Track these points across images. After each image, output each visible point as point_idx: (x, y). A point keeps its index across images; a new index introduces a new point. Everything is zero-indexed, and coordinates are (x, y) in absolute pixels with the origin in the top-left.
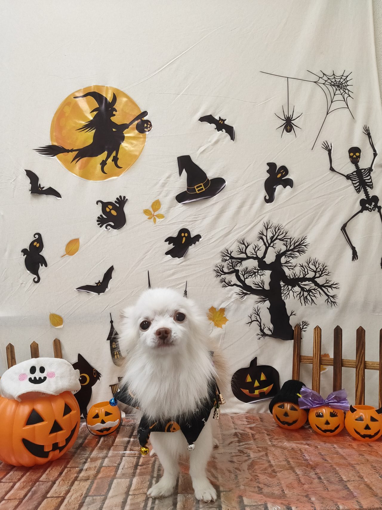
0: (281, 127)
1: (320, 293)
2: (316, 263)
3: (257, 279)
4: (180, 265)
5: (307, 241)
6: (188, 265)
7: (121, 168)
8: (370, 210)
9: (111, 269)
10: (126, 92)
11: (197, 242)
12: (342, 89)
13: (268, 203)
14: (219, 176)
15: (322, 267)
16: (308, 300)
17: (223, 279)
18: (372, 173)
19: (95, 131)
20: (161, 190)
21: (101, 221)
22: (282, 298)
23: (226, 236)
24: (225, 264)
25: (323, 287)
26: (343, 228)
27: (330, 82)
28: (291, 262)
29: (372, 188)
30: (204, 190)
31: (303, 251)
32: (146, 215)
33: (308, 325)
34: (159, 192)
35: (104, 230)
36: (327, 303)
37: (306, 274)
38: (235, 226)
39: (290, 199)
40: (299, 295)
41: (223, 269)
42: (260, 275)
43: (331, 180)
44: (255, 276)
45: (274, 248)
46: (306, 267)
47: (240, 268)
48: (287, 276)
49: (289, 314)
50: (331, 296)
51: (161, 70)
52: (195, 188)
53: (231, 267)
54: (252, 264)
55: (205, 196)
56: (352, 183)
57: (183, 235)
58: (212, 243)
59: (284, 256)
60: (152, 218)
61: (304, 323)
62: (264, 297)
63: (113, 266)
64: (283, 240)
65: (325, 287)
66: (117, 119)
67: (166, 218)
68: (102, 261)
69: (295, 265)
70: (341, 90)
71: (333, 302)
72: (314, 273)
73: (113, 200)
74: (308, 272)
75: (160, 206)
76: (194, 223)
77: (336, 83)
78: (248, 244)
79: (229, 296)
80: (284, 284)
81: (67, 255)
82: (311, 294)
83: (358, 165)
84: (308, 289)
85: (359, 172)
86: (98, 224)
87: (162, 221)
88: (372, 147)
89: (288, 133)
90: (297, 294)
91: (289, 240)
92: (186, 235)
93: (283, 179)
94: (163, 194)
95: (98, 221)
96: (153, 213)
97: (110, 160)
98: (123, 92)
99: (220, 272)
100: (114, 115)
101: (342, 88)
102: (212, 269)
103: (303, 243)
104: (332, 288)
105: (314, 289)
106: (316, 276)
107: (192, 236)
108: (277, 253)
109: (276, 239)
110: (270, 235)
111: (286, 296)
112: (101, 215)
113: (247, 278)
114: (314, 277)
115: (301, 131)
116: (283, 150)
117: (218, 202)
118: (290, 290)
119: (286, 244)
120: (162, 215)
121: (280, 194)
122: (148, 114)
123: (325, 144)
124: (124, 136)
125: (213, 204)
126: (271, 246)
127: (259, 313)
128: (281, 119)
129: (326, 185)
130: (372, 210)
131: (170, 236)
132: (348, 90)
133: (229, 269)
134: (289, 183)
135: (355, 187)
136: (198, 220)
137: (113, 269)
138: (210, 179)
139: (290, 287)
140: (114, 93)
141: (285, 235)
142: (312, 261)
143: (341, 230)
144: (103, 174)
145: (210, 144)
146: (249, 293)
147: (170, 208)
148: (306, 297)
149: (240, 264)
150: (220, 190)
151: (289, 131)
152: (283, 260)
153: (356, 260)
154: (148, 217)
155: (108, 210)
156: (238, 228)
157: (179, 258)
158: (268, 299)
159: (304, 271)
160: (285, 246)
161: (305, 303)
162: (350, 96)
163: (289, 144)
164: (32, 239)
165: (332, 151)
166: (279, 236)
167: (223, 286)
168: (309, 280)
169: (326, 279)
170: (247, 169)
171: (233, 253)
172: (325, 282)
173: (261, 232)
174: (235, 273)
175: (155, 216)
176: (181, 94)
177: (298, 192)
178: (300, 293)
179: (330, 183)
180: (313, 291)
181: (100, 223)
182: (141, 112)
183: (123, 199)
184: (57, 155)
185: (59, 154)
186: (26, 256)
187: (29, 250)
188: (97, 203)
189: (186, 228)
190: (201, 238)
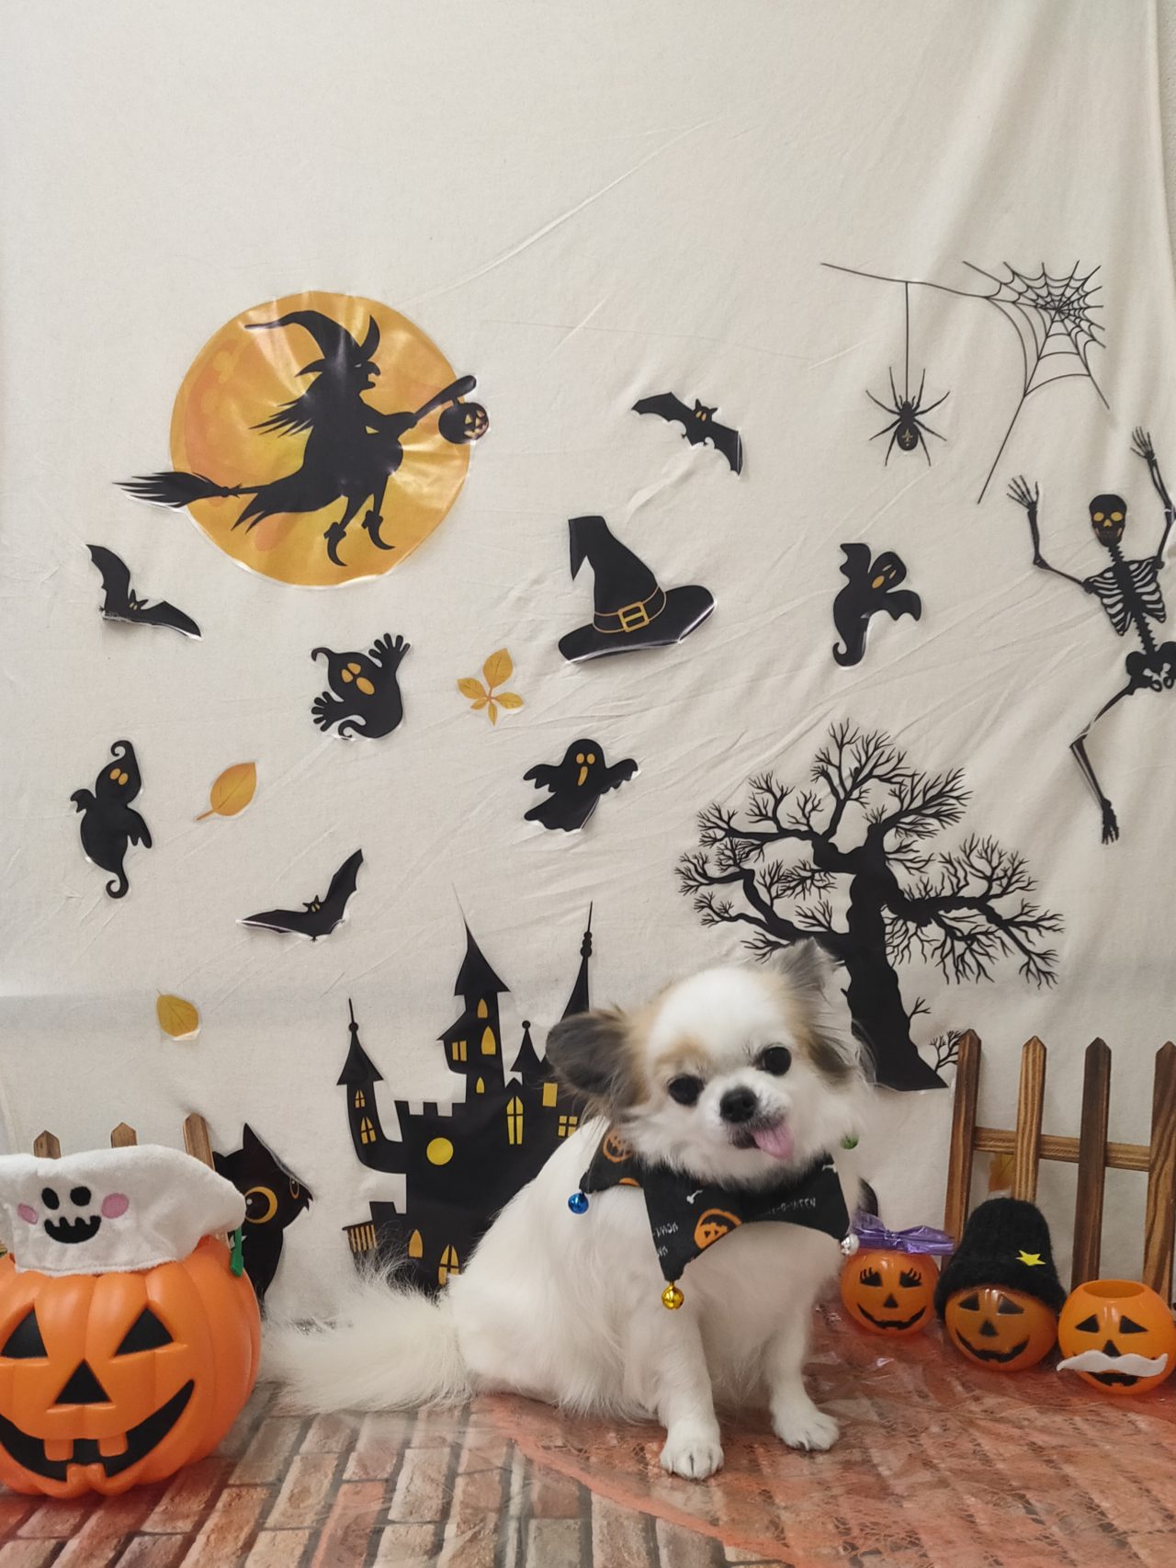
0: (883, 432)
1: (1003, 944)
2: (992, 851)
4: (572, 851)
5: (965, 783)
6: (596, 854)
7: (391, 547)
8: (1157, 686)
9: (355, 861)
10: (411, 315)
11: (624, 782)
12: (1070, 317)
13: (843, 664)
14: (694, 579)
15: (1010, 865)
16: (967, 967)
17: (705, 898)
18: (1161, 573)
19: (311, 435)
20: (512, 620)
21: (325, 712)
22: (886, 960)
23: (715, 766)
24: (712, 852)
25: (1013, 927)
26: (1078, 746)
27: (1035, 297)
28: (915, 849)
29: (1162, 619)
30: (647, 621)
31: (952, 816)
32: (466, 695)
34: (506, 626)
35: (336, 739)
36: (1027, 974)
37: (961, 885)
38: (742, 736)
39: (910, 653)
40: (940, 950)
41: (706, 866)
42: (819, 888)
43: (1035, 598)
44: (803, 890)
45: (862, 803)
46: (959, 863)
47: (757, 864)
48: (902, 892)
49: (908, 1009)
50: (1038, 955)
51: (518, 250)
52: (618, 616)
53: (731, 862)
54: (794, 853)
55: (653, 640)
56: (1103, 604)
57: (580, 758)
58: (669, 786)
59: (893, 830)
60: (485, 704)
61: (955, 1037)
63: (360, 852)
64: (889, 781)
65: (1018, 925)
66: (381, 397)
67: (528, 707)
68: (325, 835)
69: (927, 859)
70: (1066, 321)
71: (1044, 973)
72: (985, 884)
74: (967, 878)
75: (512, 667)
76: (613, 724)
77: (1053, 300)
78: (782, 790)
79: (724, 950)
80: (893, 916)
81: (215, 815)
82: (975, 946)
83: (1120, 550)
84: (966, 933)
85: (1121, 570)
86: (317, 721)
87: (515, 715)
88: (1162, 497)
89: (906, 453)
90: (934, 947)
91: (908, 781)
92: (591, 759)
93: (889, 591)
94: (521, 632)
95: (314, 711)
96: (487, 689)
97: (356, 524)
98: (400, 315)
99: (694, 875)
100: (372, 385)
101: (1069, 315)
102: (670, 867)
103: (952, 790)
104: (1041, 929)
105: (986, 933)
106: (992, 893)
107: (609, 763)
108: (870, 818)
109: (870, 776)
110: (850, 764)
111: (900, 955)
112: (326, 694)
113: (778, 896)
114: (987, 896)
115: (945, 446)
117: (688, 661)
118: (912, 936)
119: (900, 792)
120: (516, 696)
121: (880, 636)
122: (478, 384)
123: (1019, 486)
124: (402, 451)
125: (675, 666)
126: (852, 797)
128: (884, 407)
129: (1021, 612)
130: (1164, 689)
132: (1088, 320)
133: (724, 868)
134: (909, 605)
135: (1112, 616)
136: (630, 715)
137: (361, 860)
138: (664, 590)
139: (912, 926)
140: (371, 319)
141: (898, 764)
142: (980, 847)
143: (1072, 749)
144: (334, 564)
145: (668, 481)
146: (784, 942)
148: (962, 956)
149: (758, 851)
150: (695, 622)
151: (908, 446)
152: (890, 841)
153: (1113, 840)
154: (472, 701)
155: (347, 677)
156: (750, 740)
157: (568, 829)
158: (843, 962)
159: (955, 876)
160: (897, 800)
161: (958, 974)
162: (1094, 339)
163: (909, 486)
164: (105, 759)
165: (1039, 508)
166: (878, 768)
167: (705, 920)
168: (970, 903)
169: (1023, 900)
170: (779, 559)
171: (734, 817)
172: (1019, 913)
173: (823, 753)
174: (741, 882)
175: (493, 701)
176: (580, 326)
177: (936, 635)
178: (943, 945)
179: (1034, 606)
180: (981, 938)
181: (321, 716)
182: (455, 376)
183: (394, 645)
184: (190, 504)
185: (195, 499)
186: (84, 811)
187: (95, 795)
188: (314, 655)
189: (589, 737)
190: (636, 770)
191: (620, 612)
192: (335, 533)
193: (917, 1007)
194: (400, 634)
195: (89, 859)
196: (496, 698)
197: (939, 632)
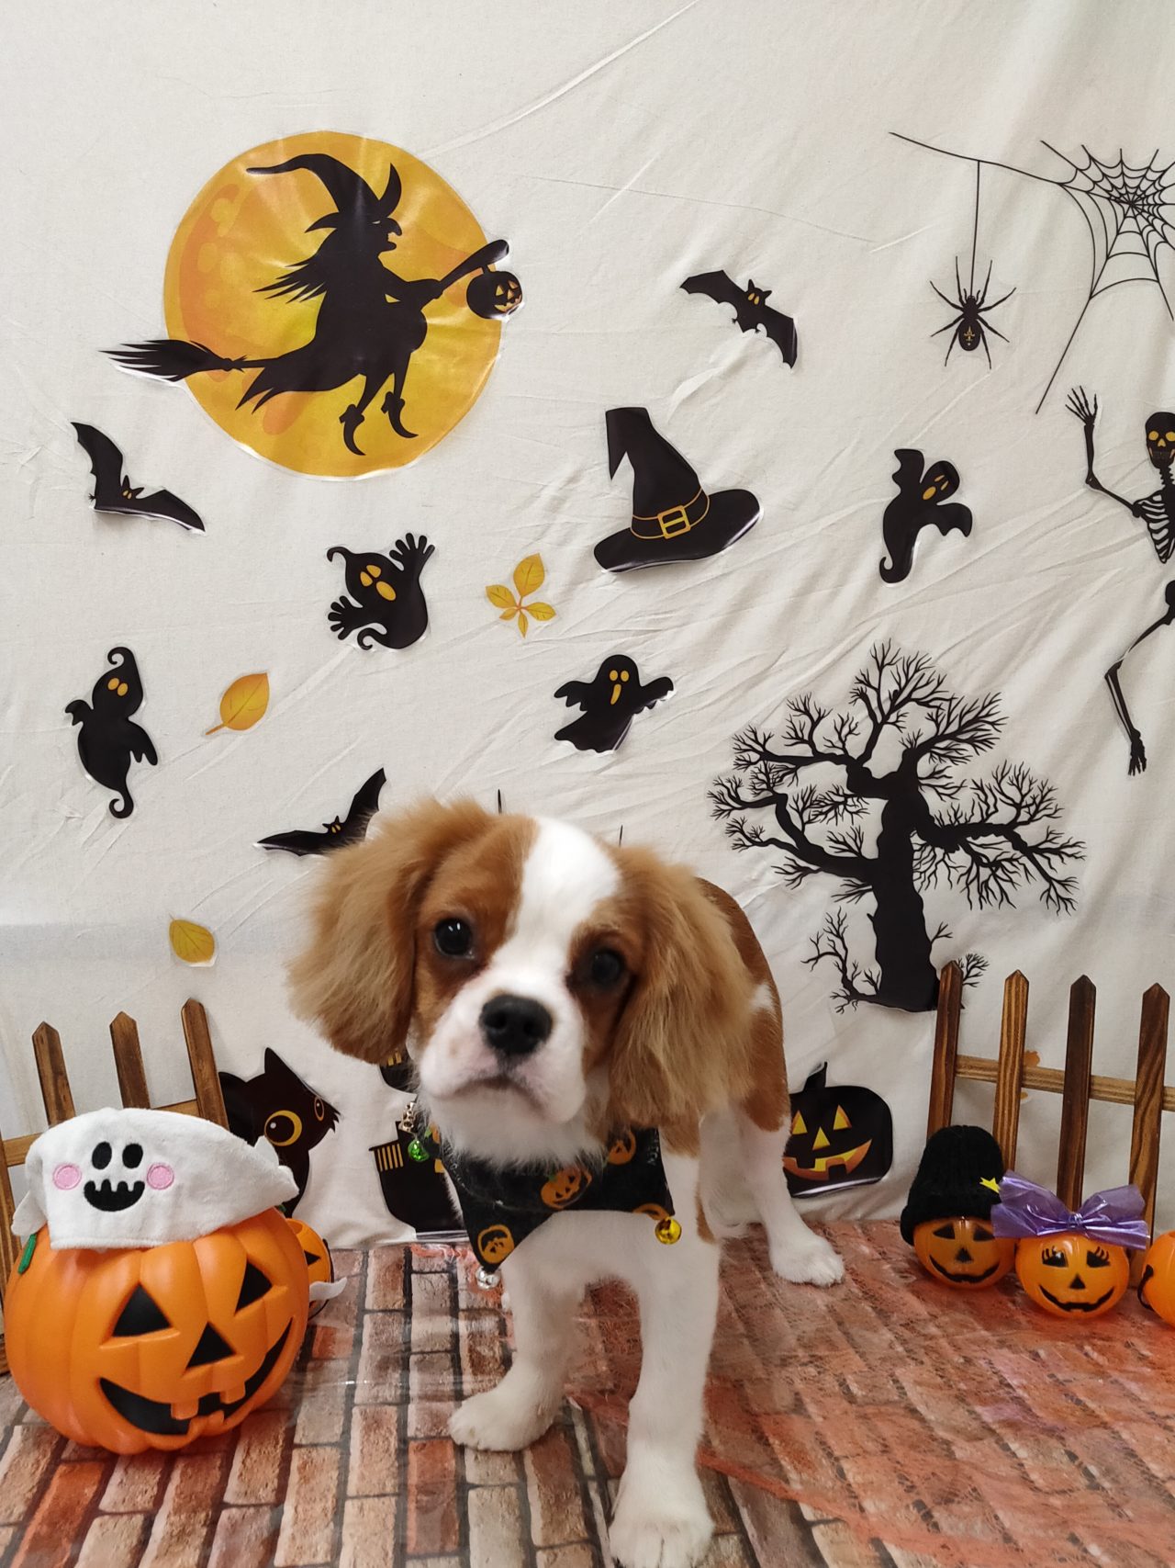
0: (945, 329)
1: (1026, 870)
2: (1023, 778)
3: (844, 826)
4: (603, 773)
5: (1002, 709)
6: (630, 776)
7: (413, 436)
9: (378, 780)
10: (435, 165)
11: (659, 701)
12: (1143, 214)
13: (889, 581)
14: (739, 483)
15: (1040, 793)
16: (990, 893)
17: (738, 822)
19: (324, 302)
20: (546, 522)
21: (343, 618)
22: (913, 885)
23: (751, 687)
24: (745, 776)
25: (1037, 853)
26: (1112, 675)
27: (1109, 188)
28: (948, 775)
30: (688, 527)
31: (987, 742)
32: (495, 603)
33: (983, 966)
34: (539, 529)
36: (1047, 901)
37: (990, 812)
38: (781, 655)
39: (957, 572)
40: (966, 876)
41: (739, 790)
42: (851, 813)
43: (1084, 518)
44: (836, 815)
45: (898, 727)
46: (991, 790)
47: (789, 788)
48: (932, 819)
49: (931, 932)
50: (1059, 882)
51: (558, 94)
52: (657, 520)
53: (764, 786)
54: (827, 777)
56: (1149, 528)
57: (613, 675)
58: (706, 706)
59: (928, 755)
60: (513, 615)
61: (974, 960)
62: (859, 883)
63: (382, 770)
64: (926, 704)
65: (1041, 852)
66: (401, 261)
67: (561, 619)
68: (346, 752)
69: (959, 785)
70: (1139, 218)
71: (1063, 899)
72: (1013, 811)
73: (382, 548)
74: (998, 805)
75: (544, 575)
76: (651, 638)
77: (1127, 193)
78: (819, 713)
79: (754, 875)
80: (922, 842)
81: (226, 729)
82: (999, 873)
83: (1171, 472)
84: (991, 860)
86: (334, 628)
87: (548, 626)
90: (960, 873)
91: (945, 705)
92: (625, 676)
93: (939, 504)
94: (553, 535)
95: (331, 617)
96: (517, 598)
97: (375, 407)
98: (425, 166)
99: (728, 800)
100: (393, 246)
101: (1143, 210)
102: (703, 791)
103: (988, 715)
104: (1063, 856)
105: (1010, 860)
106: (1020, 820)
107: (643, 682)
108: (906, 743)
109: (908, 699)
110: (889, 686)
111: (927, 881)
112: (343, 599)
113: (810, 821)
114: (1015, 823)
115: (1008, 349)
116: (947, 408)
117: (731, 573)
118: (939, 862)
119: (937, 716)
120: (549, 606)
121: (927, 553)
122: (510, 249)
123: (1077, 397)
124: (426, 323)
125: (716, 578)
126: (890, 720)
127: (841, 931)
128: (949, 302)
129: (1070, 533)
131: (572, 680)
132: (1162, 219)
133: (757, 792)
134: (959, 519)
135: (1156, 542)
136: (666, 630)
137: (384, 780)
138: (708, 493)
139: (939, 852)
140: (392, 167)
141: (936, 688)
142: (1011, 774)
143: (1106, 678)
144: (352, 453)
145: (717, 371)
146: (814, 867)
147: (575, 583)
148: (986, 882)
149: (792, 775)
150: (740, 532)
151: (969, 345)
152: (924, 766)
153: (1139, 771)
154: (501, 611)
155: (366, 581)
156: (790, 659)
157: (599, 751)
158: (871, 887)
159: (986, 803)
160: (933, 724)
161: (982, 900)
162: (1166, 241)
163: (968, 390)
164: (103, 667)
165: (1097, 423)
166: (918, 691)
167: (736, 845)
168: (998, 830)
169: (1049, 827)
170: (831, 463)
171: (769, 740)
172: (1044, 839)
173: (863, 675)
174: (774, 806)
175: (523, 611)
176: (626, 187)
177: (985, 552)
178: (969, 871)
179: (1083, 527)
180: (1006, 864)
181: (339, 622)
182: (485, 240)
183: (417, 545)
184: (188, 378)
185: (193, 372)
186: (80, 724)
187: (92, 708)
188: (330, 555)
189: (626, 653)
190: (672, 689)
191: (660, 517)
192: (352, 418)
195: (89, 777)
196: (525, 608)
197: (988, 550)
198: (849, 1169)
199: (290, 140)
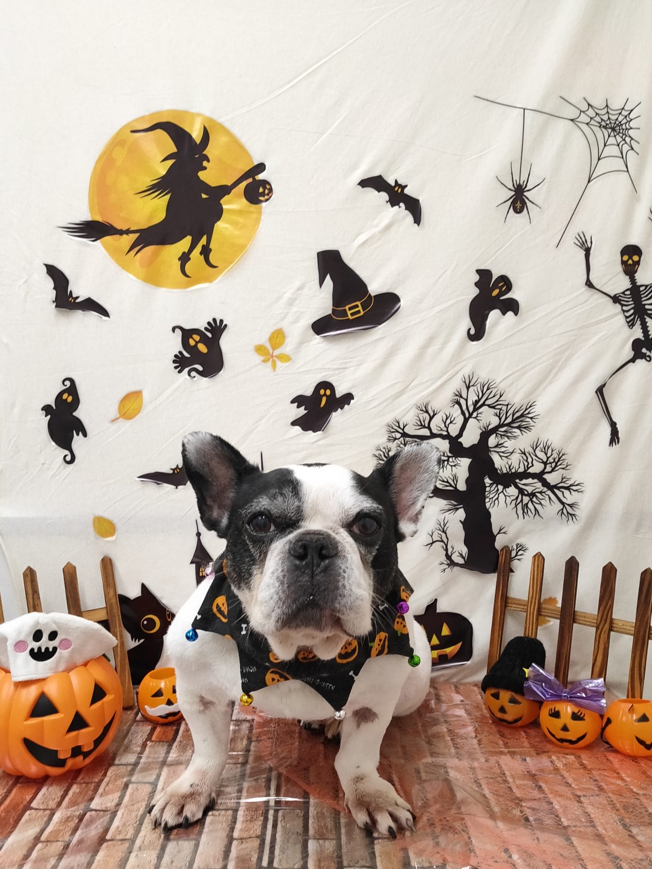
0: (504, 203)
1: (550, 498)
2: (548, 448)
3: (446, 473)
4: (316, 444)
5: (536, 410)
6: (330, 445)
7: (216, 267)
8: (648, 359)
10: (227, 125)
11: (346, 406)
12: (620, 134)
13: (473, 340)
14: (390, 289)
15: (558, 456)
16: (529, 510)
19: (170, 198)
20: (286, 311)
21: (180, 362)
22: (485, 505)
23: (396, 398)
24: (393, 445)
25: (556, 489)
26: (600, 391)
27: (600, 121)
28: (506, 446)
30: (362, 313)
31: (528, 428)
32: (259, 354)
33: (525, 550)
34: (282, 315)
36: (561, 515)
37: (529, 466)
38: (413, 381)
39: (511, 335)
40: (515, 501)
41: (390, 453)
42: (452, 466)
43: (585, 304)
44: (443, 467)
45: (478, 420)
46: (530, 454)
48: (496, 470)
49: (495, 531)
50: (568, 505)
52: (345, 310)
54: (439, 446)
55: (363, 325)
56: (622, 309)
57: (322, 392)
58: (370, 409)
59: (494, 435)
60: (269, 360)
61: (520, 546)
62: (456, 503)
64: (494, 407)
65: (559, 488)
67: (294, 362)
68: (182, 432)
69: (512, 451)
70: (617, 136)
71: (571, 515)
72: (543, 466)
74: (533, 463)
75: (285, 339)
76: (341, 372)
77: (610, 123)
78: (434, 412)
80: (491, 482)
81: (121, 419)
83: (636, 278)
84: (530, 492)
85: (635, 291)
86: (176, 368)
87: (287, 366)
90: (512, 499)
91: (504, 408)
92: (328, 392)
93: (502, 298)
94: (290, 318)
95: (174, 362)
96: (271, 351)
100: (205, 168)
101: (619, 132)
102: (370, 453)
103: (528, 413)
104: (571, 490)
105: (541, 493)
106: (546, 471)
108: (482, 428)
109: (483, 404)
110: (472, 398)
111: (493, 503)
112: (180, 352)
114: (543, 472)
115: (540, 212)
116: (506, 246)
117: (385, 337)
118: (500, 493)
119: (500, 414)
120: (288, 356)
121: (495, 325)
123: (581, 238)
124: (223, 208)
125: (377, 340)
126: (473, 416)
127: (445, 529)
128: (507, 187)
129: (576, 313)
131: (300, 394)
132: (630, 137)
134: (512, 306)
135: (627, 317)
136: (350, 367)
138: (373, 295)
139: (500, 487)
140: (205, 127)
141: (499, 398)
142: (541, 446)
143: (596, 392)
145: (377, 230)
147: (301, 343)
148: (527, 504)
150: (389, 315)
151: (518, 211)
152: (492, 441)
153: (616, 445)
154: (262, 358)
155: (192, 343)
156: (418, 383)
157: (314, 431)
158: (462, 506)
159: (527, 461)
160: (497, 418)
161: (524, 514)
162: (632, 149)
163: (518, 235)
165: (592, 252)
166: (489, 400)
168: (533, 476)
169: (563, 475)
170: (440, 277)
171: (407, 427)
172: (560, 481)
173: (458, 392)
175: (274, 358)
176: (329, 132)
177: (526, 324)
178: (517, 498)
179: (584, 309)
180: (538, 495)
181: (178, 365)
182: (253, 163)
183: (218, 324)
184: (101, 239)
185: (104, 236)
186: (49, 417)
187: (55, 408)
188: (174, 329)
189: (328, 380)
190: (353, 399)
191: (347, 307)
192: (184, 259)
193: (500, 530)
194: (222, 318)
196: (275, 356)
197: (528, 323)
198: (450, 657)
199: (152, 115)
